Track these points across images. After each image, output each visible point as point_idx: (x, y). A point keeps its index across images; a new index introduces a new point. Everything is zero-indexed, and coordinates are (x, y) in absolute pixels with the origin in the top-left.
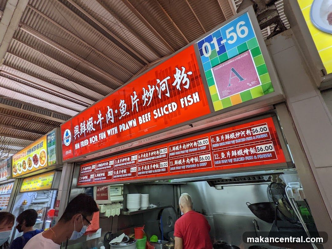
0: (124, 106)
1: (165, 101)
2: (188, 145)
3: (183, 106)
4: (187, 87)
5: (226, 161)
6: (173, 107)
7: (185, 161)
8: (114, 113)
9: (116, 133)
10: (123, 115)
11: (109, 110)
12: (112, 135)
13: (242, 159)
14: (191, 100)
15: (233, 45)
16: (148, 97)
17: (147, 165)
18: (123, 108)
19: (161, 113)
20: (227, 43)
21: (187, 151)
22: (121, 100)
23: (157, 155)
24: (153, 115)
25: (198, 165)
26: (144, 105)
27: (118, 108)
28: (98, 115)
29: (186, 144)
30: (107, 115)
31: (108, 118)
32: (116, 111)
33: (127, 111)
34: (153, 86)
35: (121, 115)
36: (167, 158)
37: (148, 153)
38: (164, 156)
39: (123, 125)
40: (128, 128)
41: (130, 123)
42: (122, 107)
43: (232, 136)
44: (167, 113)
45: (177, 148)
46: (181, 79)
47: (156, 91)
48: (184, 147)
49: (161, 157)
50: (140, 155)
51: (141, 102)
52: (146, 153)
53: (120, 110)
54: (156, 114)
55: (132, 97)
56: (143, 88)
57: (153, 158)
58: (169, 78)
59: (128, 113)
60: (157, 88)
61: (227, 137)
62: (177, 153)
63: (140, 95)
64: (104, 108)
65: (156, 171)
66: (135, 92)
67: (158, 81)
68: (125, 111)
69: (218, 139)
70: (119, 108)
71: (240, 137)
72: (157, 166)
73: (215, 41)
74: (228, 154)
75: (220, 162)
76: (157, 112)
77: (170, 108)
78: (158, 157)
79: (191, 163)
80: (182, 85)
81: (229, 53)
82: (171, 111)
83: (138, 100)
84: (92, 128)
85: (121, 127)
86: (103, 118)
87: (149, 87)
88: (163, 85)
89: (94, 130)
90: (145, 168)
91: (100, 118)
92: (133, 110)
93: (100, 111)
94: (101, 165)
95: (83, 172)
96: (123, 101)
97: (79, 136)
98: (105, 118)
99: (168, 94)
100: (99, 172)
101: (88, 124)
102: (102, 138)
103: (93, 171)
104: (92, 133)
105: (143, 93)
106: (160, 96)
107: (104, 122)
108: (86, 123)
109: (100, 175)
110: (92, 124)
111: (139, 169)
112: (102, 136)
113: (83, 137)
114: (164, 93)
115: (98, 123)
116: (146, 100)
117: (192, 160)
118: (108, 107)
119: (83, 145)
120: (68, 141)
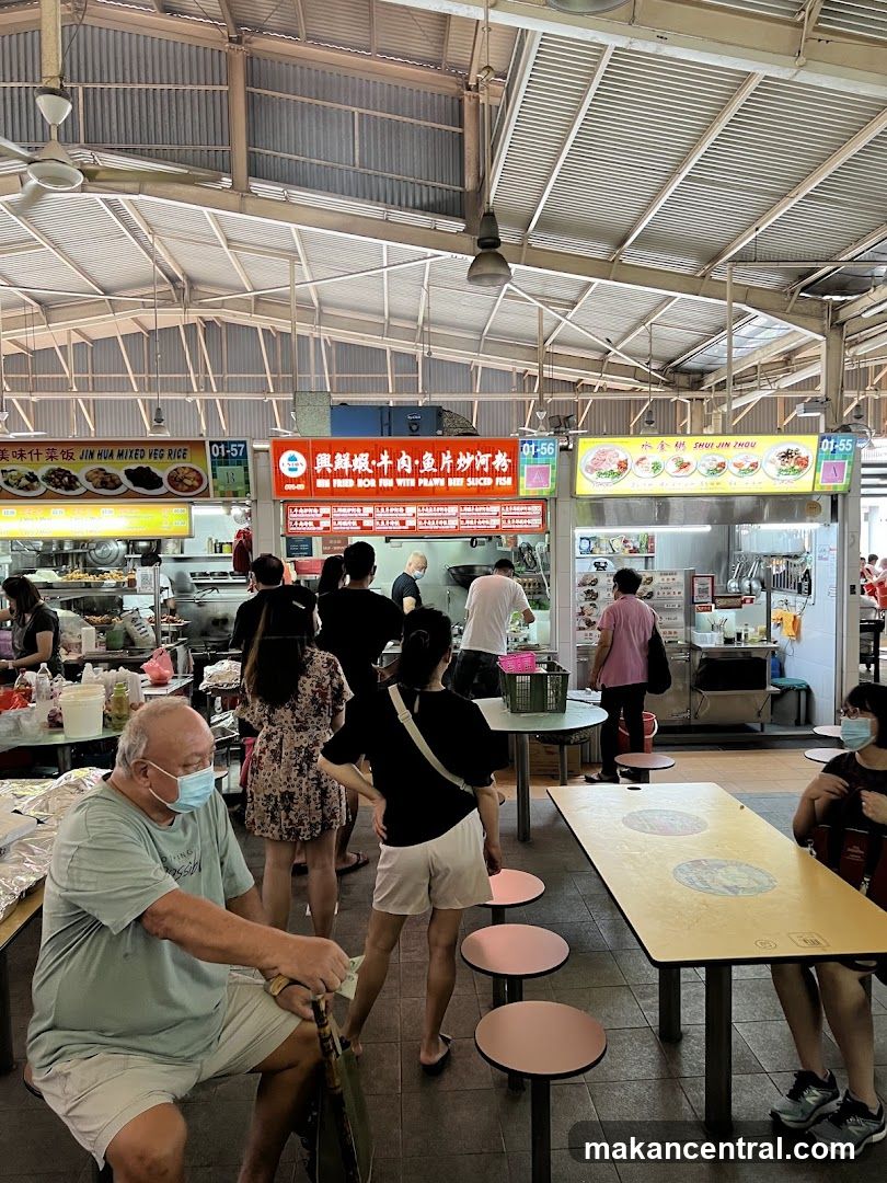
0: (430, 461)
1: (481, 474)
2: (480, 510)
3: (497, 484)
4: (504, 470)
6: (488, 481)
8: (412, 463)
9: (411, 485)
10: (427, 469)
11: (405, 456)
12: (405, 485)
14: (505, 481)
15: (543, 456)
16: (465, 463)
18: (429, 463)
19: (475, 482)
20: (540, 452)
21: (479, 514)
22: (427, 453)
23: (444, 512)
24: (466, 482)
25: (489, 526)
26: (458, 470)
27: (421, 460)
28: (382, 456)
29: (478, 507)
30: (399, 462)
31: (401, 465)
32: (417, 462)
33: (433, 467)
34: (473, 456)
35: (423, 468)
37: (432, 508)
38: (454, 514)
39: (426, 480)
40: (431, 484)
41: (436, 481)
42: (428, 460)
43: (518, 509)
44: (482, 484)
45: (469, 510)
46: (501, 462)
47: (474, 463)
48: (477, 510)
49: (450, 514)
50: (421, 508)
51: (454, 466)
52: (429, 508)
53: (424, 463)
54: (470, 482)
55: (443, 455)
56: (461, 453)
57: (440, 514)
58: (490, 455)
59: (435, 470)
60: (476, 460)
61: (515, 509)
62: (468, 514)
63: (455, 457)
64: (394, 451)
65: (443, 527)
66: (448, 452)
67: (479, 453)
68: (431, 466)
69: (507, 509)
70: (423, 460)
71: (523, 511)
72: (445, 523)
73: (533, 446)
74: (513, 521)
75: (506, 526)
76: (471, 480)
77: (485, 481)
80: (500, 467)
81: (539, 460)
82: (485, 484)
83: (452, 462)
84: (366, 469)
85: (421, 481)
86: (391, 462)
87: (468, 454)
88: (483, 459)
89: (371, 471)
90: (429, 523)
91: (385, 460)
92: (442, 469)
93: (386, 452)
94: (344, 510)
95: (295, 515)
96: (430, 455)
97: (329, 471)
98: (396, 463)
99: (486, 469)
100: (343, 518)
101: (356, 460)
102: (385, 485)
103: (325, 516)
104: (365, 475)
105: (459, 457)
106: (478, 468)
107: (393, 467)
108: (352, 458)
109: (345, 523)
110: (367, 463)
111: (420, 523)
112: (387, 483)
113: (340, 474)
114: (482, 467)
115: (379, 465)
116: (461, 465)
117: (483, 522)
118: (404, 453)
119: (340, 485)
120: (296, 470)
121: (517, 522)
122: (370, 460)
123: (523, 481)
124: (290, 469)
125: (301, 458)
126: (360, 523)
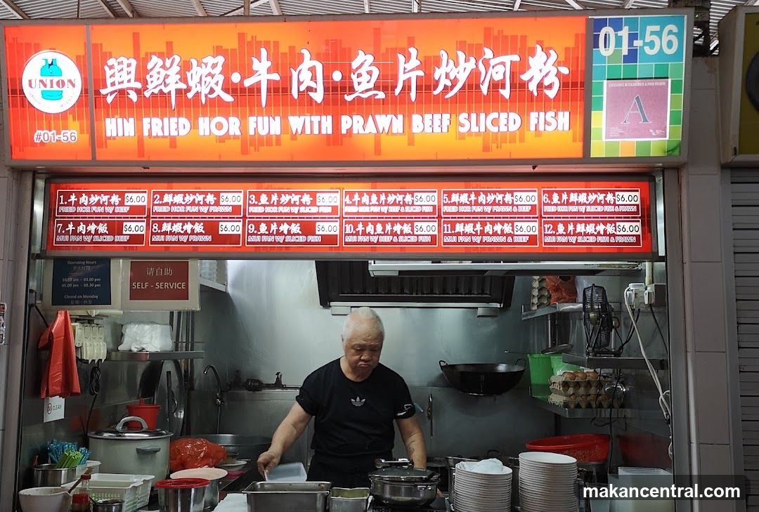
0: (370, 73)
1: (492, 100)
2: (491, 198)
3: (533, 128)
4: (551, 94)
5: (564, 239)
6: (511, 121)
7: (482, 228)
8: (327, 77)
9: (324, 132)
10: (362, 92)
11: (308, 62)
12: (308, 131)
13: (592, 239)
14: (553, 121)
15: (651, 58)
16: (452, 78)
17: (375, 224)
18: (365, 77)
19: (478, 124)
20: (642, 48)
21: (488, 209)
22: (361, 53)
23: (405, 205)
24: (456, 123)
25: (510, 240)
26: (436, 93)
27: (347, 71)
28: (255, 60)
29: (486, 193)
30: (295, 74)
31: (300, 83)
32: (337, 76)
33: (376, 87)
34: (473, 60)
35: (352, 90)
36: (437, 214)
37: (378, 194)
38: (429, 209)
39: (358, 119)
40: (371, 130)
41: (383, 120)
42: (363, 71)
43: (583, 198)
44: (495, 129)
45: (464, 198)
46: (543, 74)
47: (475, 75)
48: (482, 198)
49: (418, 210)
50: (351, 194)
51: (427, 83)
52: (370, 194)
53: (354, 77)
54: (466, 123)
55: (401, 58)
56: (443, 52)
57: (395, 209)
58: (516, 58)
59: (381, 95)
60: (482, 68)
61: (573, 197)
62: (462, 209)
63: (429, 64)
64: (284, 49)
65: (401, 239)
66: (413, 51)
67: (488, 53)
68: (371, 85)
69: (555, 197)
70: (351, 71)
71: (595, 203)
72: (407, 229)
73: (625, 33)
74: (571, 227)
75: (553, 239)
76: (469, 119)
77: (503, 121)
78: (408, 209)
79: (495, 234)
80: (540, 86)
81: (641, 67)
82: (503, 129)
83: (421, 73)
84: (219, 91)
85: (346, 122)
86: (276, 77)
87: (461, 55)
88: (499, 68)
89: (228, 98)
90: (370, 228)
91: (262, 72)
92: (397, 91)
93: (264, 52)
94: (178, 199)
95: (71, 209)
96: (370, 58)
97: (133, 96)
98: (287, 79)
99: (506, 93)
100: (173, 218)
101: (196, 73)
102: (263, 132)
103: (136, 211)
104: (215, 106)
105: (438, 63)
106: (484, 89)
107: (279, 91)
108: (185, 67)
109: (177, 228)
110: (221, 78)
111: (349, 228)
112: (265, 125)
113: (159, 104)
114: (495, 86)
115: (248, 83)
116: (444, 82)
117: (498, 228)
118: (305, 52)
119: (157, 131)
120: (59, 96)
121: (580, 228)
122: (226, 71)
123: (599, 119)
124: (46, 96)
125: (69, 70)
126: (211, 228)
